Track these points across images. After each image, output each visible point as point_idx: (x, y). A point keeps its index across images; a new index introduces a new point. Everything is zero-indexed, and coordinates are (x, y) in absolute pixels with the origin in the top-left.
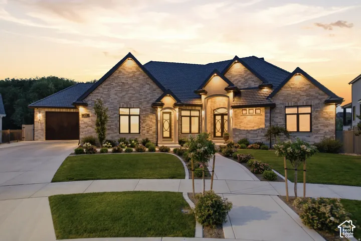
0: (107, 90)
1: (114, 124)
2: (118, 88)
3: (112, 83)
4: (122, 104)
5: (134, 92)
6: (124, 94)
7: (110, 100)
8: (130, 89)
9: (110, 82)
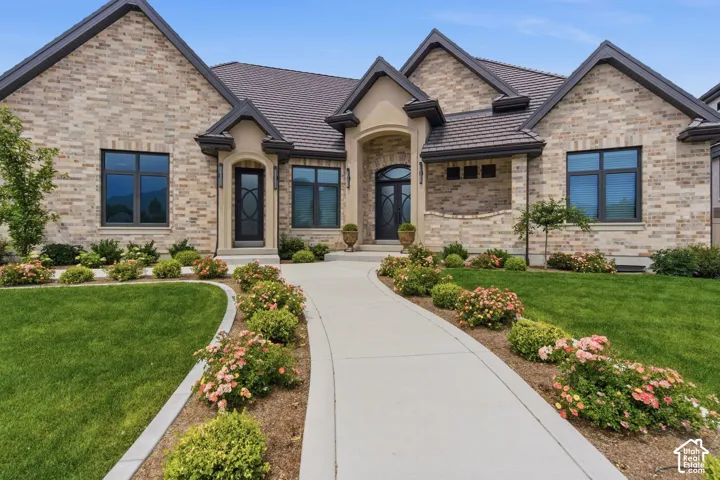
0: (59, 95)
1: (84, 197)
2: (96, 93)
3: (76, 76)
4: (110, 139)
5: (150, 108)
6: (116, 109)
7: (70, 125)
8: (137, 96)
9: (69, 72)
